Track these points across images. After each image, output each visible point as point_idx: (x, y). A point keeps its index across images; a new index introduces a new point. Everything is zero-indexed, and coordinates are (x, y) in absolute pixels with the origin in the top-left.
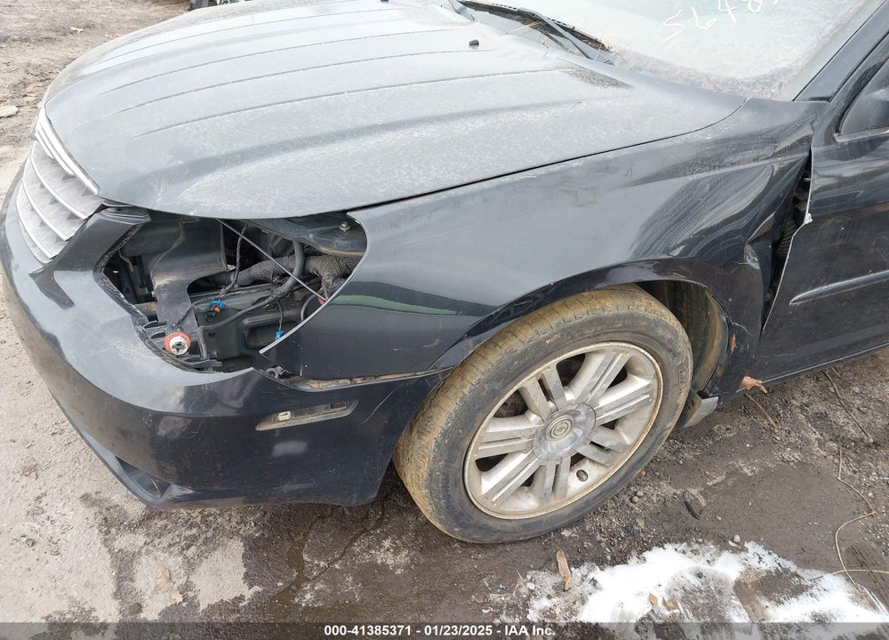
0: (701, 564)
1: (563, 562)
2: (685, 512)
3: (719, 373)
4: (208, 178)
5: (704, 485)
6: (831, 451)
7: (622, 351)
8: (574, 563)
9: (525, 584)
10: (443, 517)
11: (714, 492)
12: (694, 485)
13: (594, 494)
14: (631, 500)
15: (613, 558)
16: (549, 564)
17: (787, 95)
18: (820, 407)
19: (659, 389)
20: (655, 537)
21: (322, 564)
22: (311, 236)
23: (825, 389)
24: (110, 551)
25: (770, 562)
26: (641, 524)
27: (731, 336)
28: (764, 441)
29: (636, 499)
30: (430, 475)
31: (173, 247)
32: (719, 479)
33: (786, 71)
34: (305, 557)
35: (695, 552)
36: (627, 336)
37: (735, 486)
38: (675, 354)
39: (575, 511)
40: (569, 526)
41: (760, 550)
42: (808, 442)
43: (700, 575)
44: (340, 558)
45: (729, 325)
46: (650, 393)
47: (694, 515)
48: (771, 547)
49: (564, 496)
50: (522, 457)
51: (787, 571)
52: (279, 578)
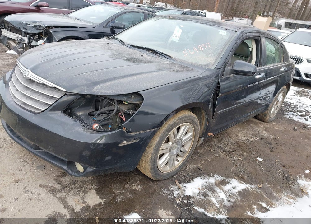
0: (206, 180)
1: (177, 183)
2: (199, 170)
3: (204, 131)
4: (98, 86)
5: (200, 164)
6: (224, 154)
7: (188, 125)
8: (180, 183)
9: (171, 188)
10: (152, 171)
11: (203, 165)
12: (199, 164)
13: (181, 165)
14: (186, 168)
15: (187, 181)
16: (174, 184)
17: (213, 68)
18: (219, 145)
19: (194, 135)
20: (194, 176)
21: (119, 192)
22: (125, 99)
23: (218, 140)
24: (56, 198)
25: (220, 178)
26: (190, 174)
27: (207, 121)
28: (210, 153)
29: (187, 168)
30: (151, 158)
31: (81, 105)
32: (203, 162)
33: (211, 63)
34: (114, 191)
35: (204, 178)
36: (189, 121)
37: (207, 163)
38: (198, 126)
39: (177, 170)
40: (175, 175)
41: (217, 176)
42: (219, 152)
43: (207, 183)
44: (123, 190)
45: (207, 118)
46: (192, 137)
47: (201, 170)
48: (219, 175)
49: (174, 166)
50: (168, 154)
51: (224, 179)
52: (109, 196)
